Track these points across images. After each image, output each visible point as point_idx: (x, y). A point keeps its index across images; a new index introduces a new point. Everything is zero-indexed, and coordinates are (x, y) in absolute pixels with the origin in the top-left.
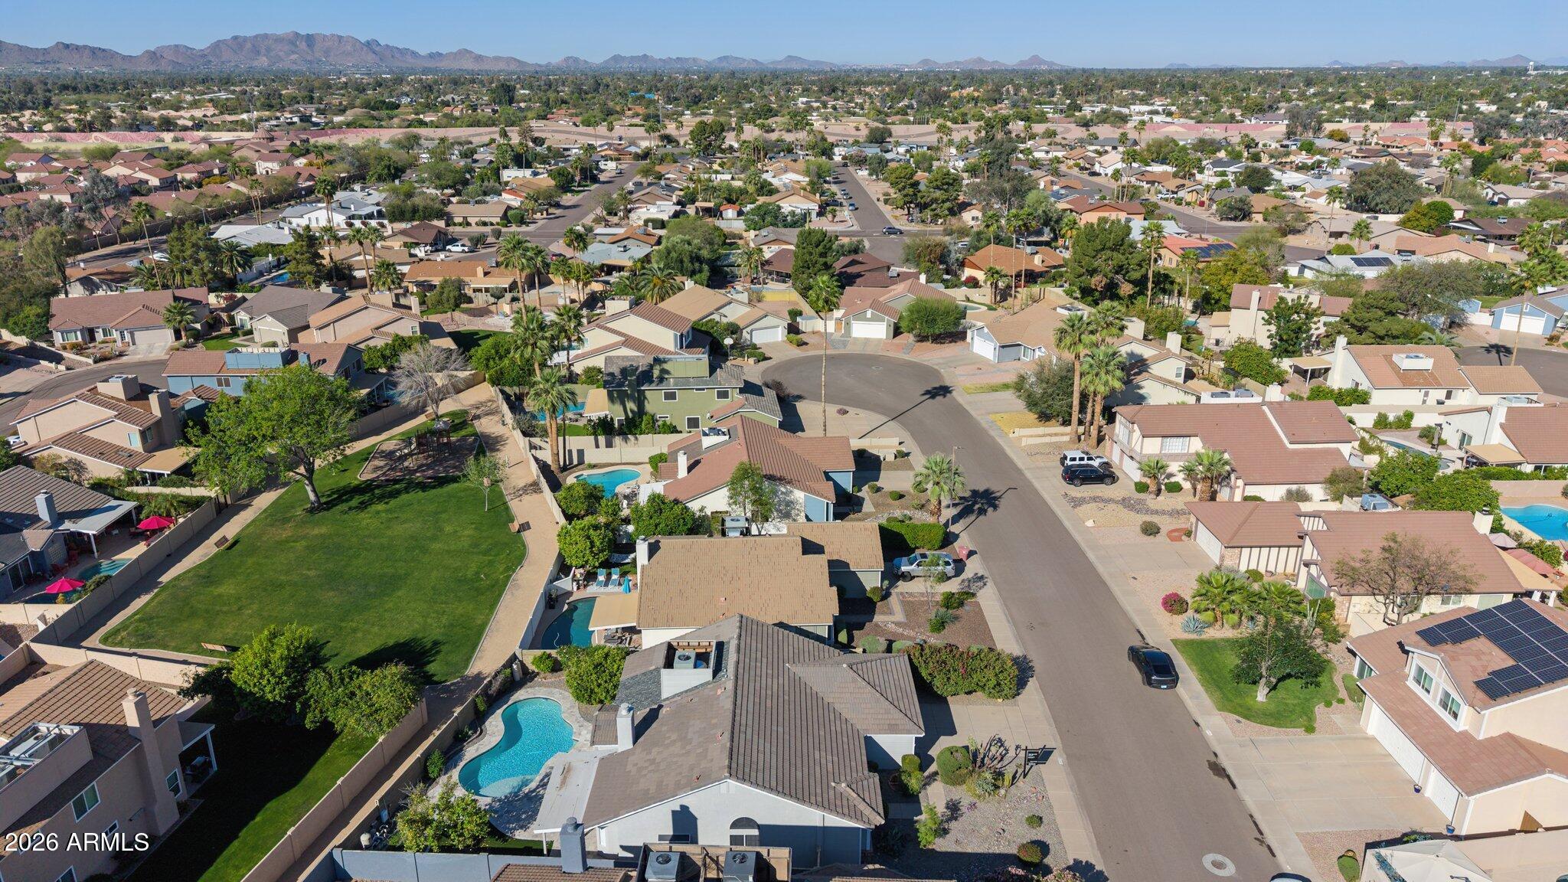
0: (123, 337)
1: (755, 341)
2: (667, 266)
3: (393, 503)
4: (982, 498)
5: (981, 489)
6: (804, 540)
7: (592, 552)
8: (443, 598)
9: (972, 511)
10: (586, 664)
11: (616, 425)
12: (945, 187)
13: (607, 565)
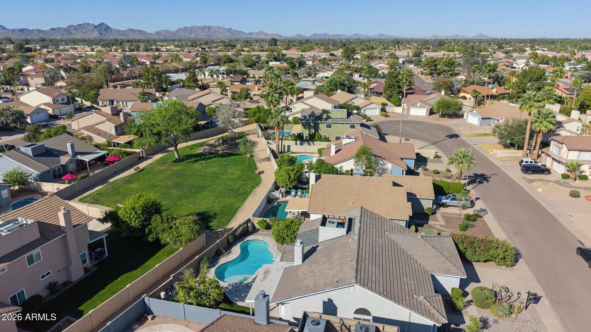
0: (123, 104)
1: (366, 114)
2: (330, 86)
3: (209, 161)
4: (480, 177)
5: (479, 173)
6: (393, 182)
7: (289, 180)
8: (223, 196)
9: (476, 182)
10: (282, 224)
11: (305, 138)
12: (450, 65)
13: (296, 188)
